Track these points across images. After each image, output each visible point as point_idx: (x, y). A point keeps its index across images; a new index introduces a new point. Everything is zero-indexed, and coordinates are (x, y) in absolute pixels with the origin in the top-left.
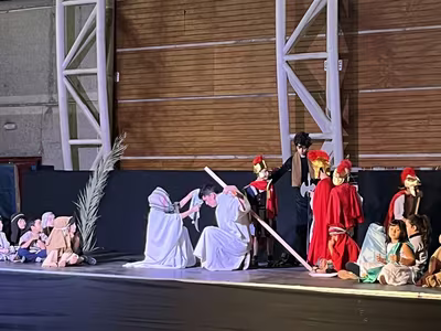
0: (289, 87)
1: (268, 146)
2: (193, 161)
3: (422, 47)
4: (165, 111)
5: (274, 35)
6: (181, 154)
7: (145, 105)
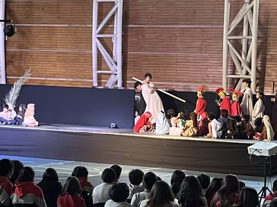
0: (98, 51)
1: (83, 75)
2: (45, 80)
3: (158, 35)
4: (32, 56)
5: (92, 24)
6: (40, 77)
7: (21, 52)
